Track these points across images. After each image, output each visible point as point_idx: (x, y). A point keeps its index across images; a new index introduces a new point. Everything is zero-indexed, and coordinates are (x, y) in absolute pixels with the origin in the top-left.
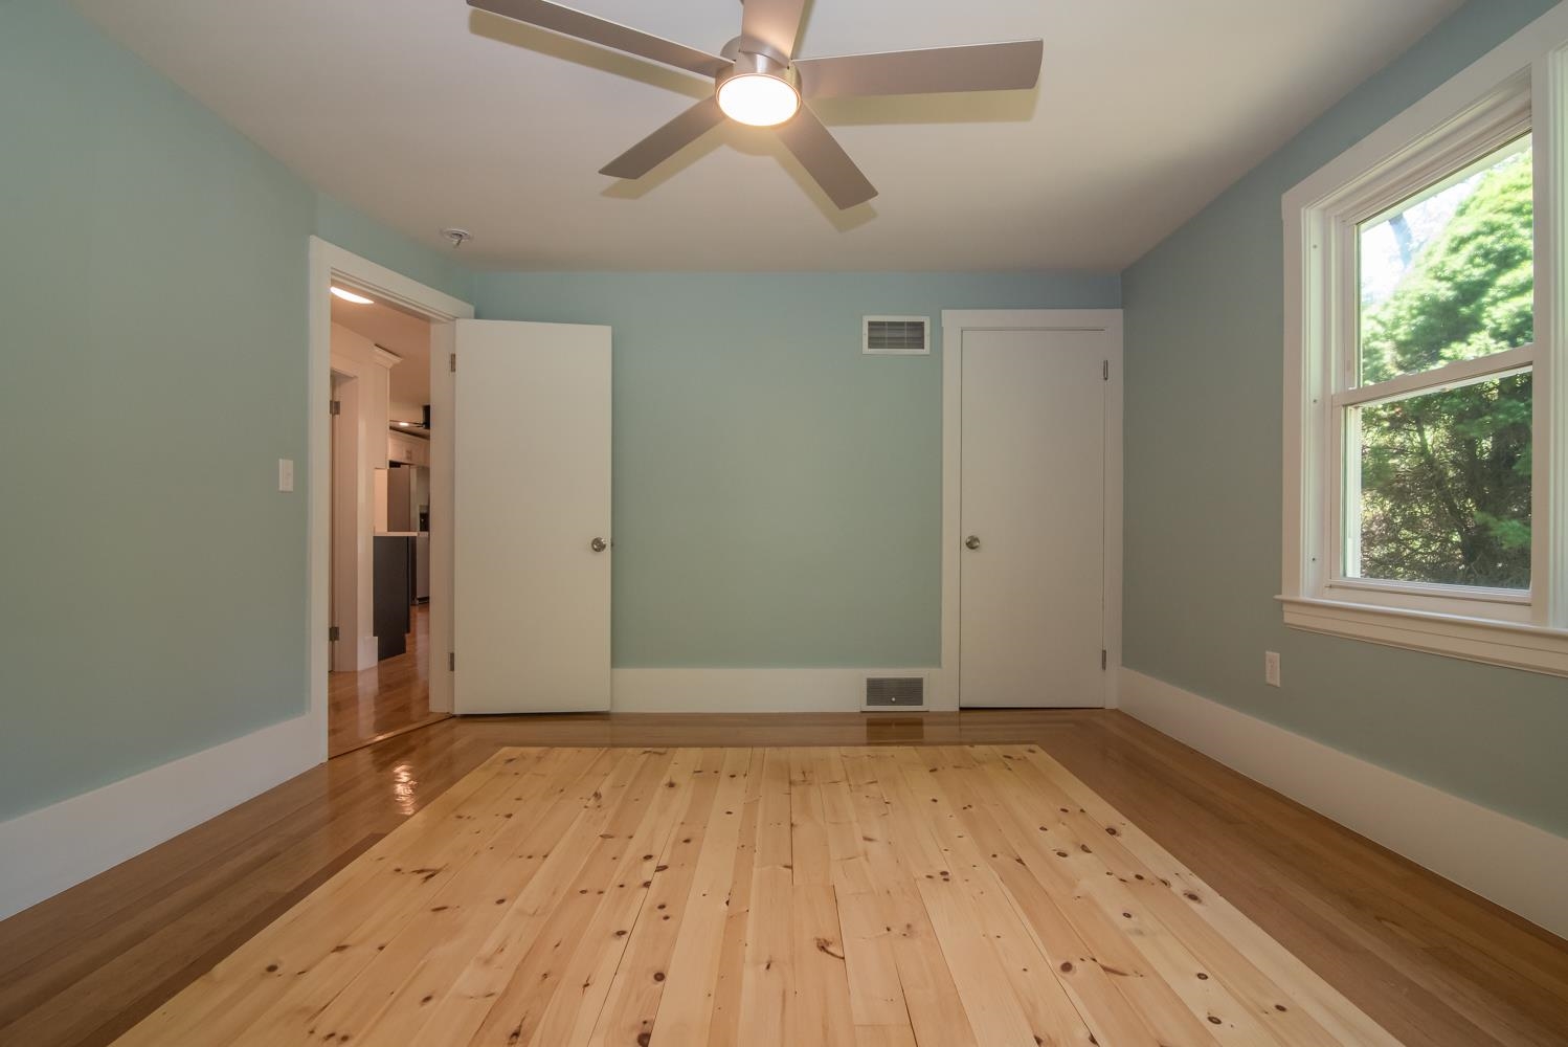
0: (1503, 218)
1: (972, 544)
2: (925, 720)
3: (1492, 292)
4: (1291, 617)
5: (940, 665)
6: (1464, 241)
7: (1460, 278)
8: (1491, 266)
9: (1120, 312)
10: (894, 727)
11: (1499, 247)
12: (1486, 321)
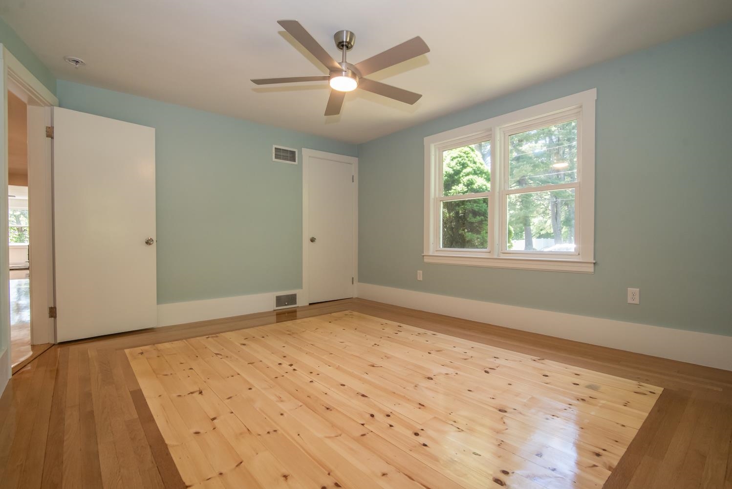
0: (462, 154)
1: (313, 240)
2: (297, 310)
3: (462, 173)
4: (426, 260)
5: (302, 288)
6: (455, 158)
7: (455, 168)
8: (461, 167)
9: (357, 159)
10: (286, 314)
11: (462, 162)
12: (461, 181)
